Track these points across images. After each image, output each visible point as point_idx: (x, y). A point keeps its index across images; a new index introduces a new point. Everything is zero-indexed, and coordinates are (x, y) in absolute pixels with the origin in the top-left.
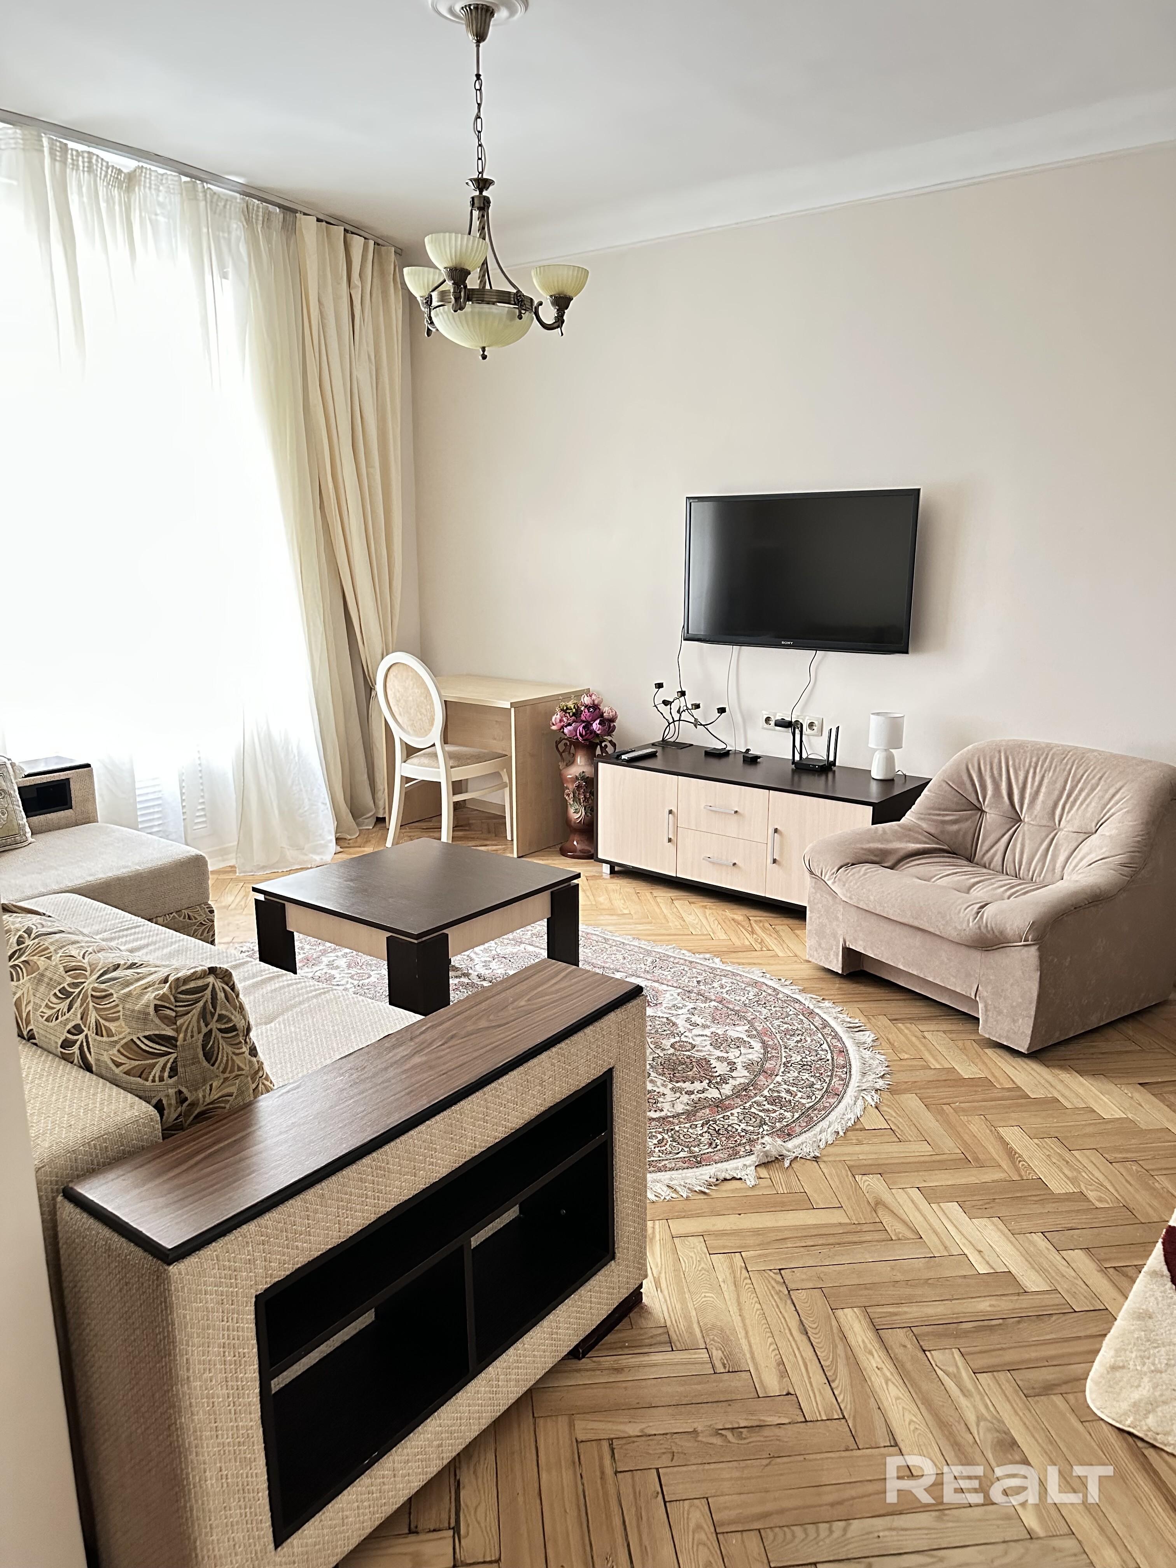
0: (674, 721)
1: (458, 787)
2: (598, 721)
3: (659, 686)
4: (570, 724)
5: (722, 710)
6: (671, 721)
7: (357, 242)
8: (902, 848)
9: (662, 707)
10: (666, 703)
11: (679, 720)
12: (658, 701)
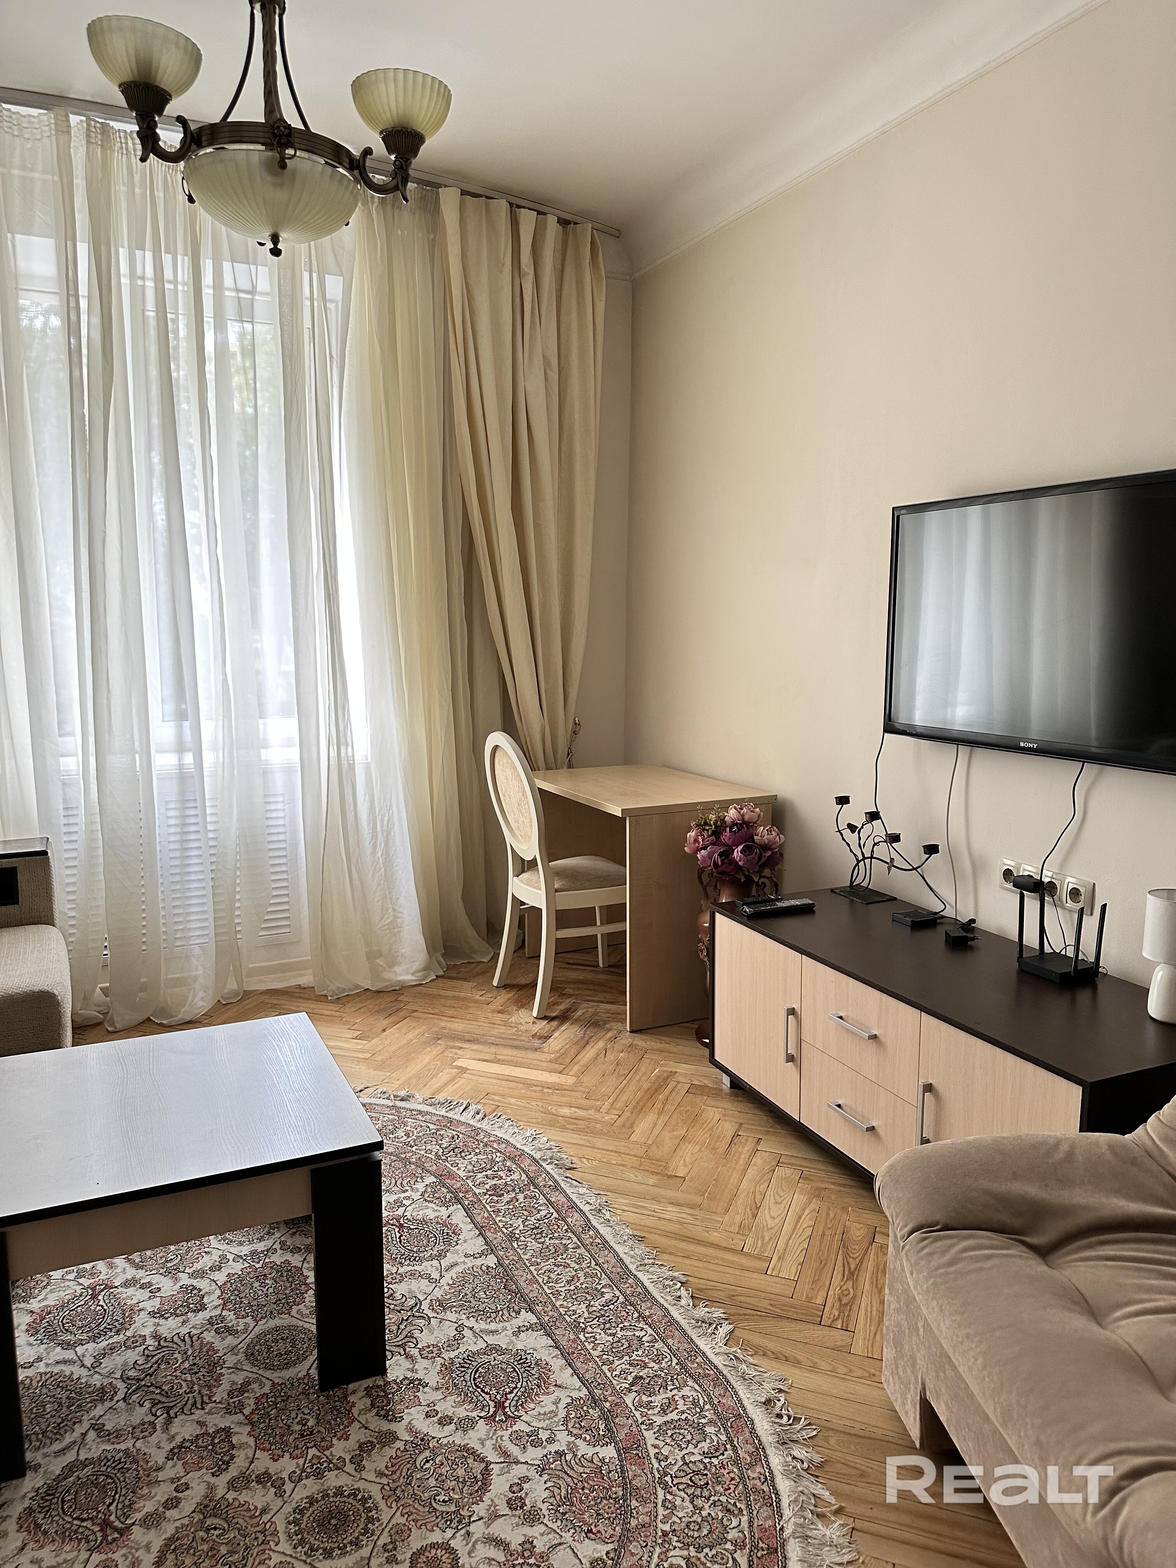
0: (864, 858)
1: (563, 918)
2: (740, 848)
3: (843, 801)
4: (705, 848)
5: (932, 850)
6: (860, 858)
7: (527, 219)
8: (1086, 1208)
9: (847, 833)
10: (852, 828)
11: (872, 857)
12: (843, 825)
